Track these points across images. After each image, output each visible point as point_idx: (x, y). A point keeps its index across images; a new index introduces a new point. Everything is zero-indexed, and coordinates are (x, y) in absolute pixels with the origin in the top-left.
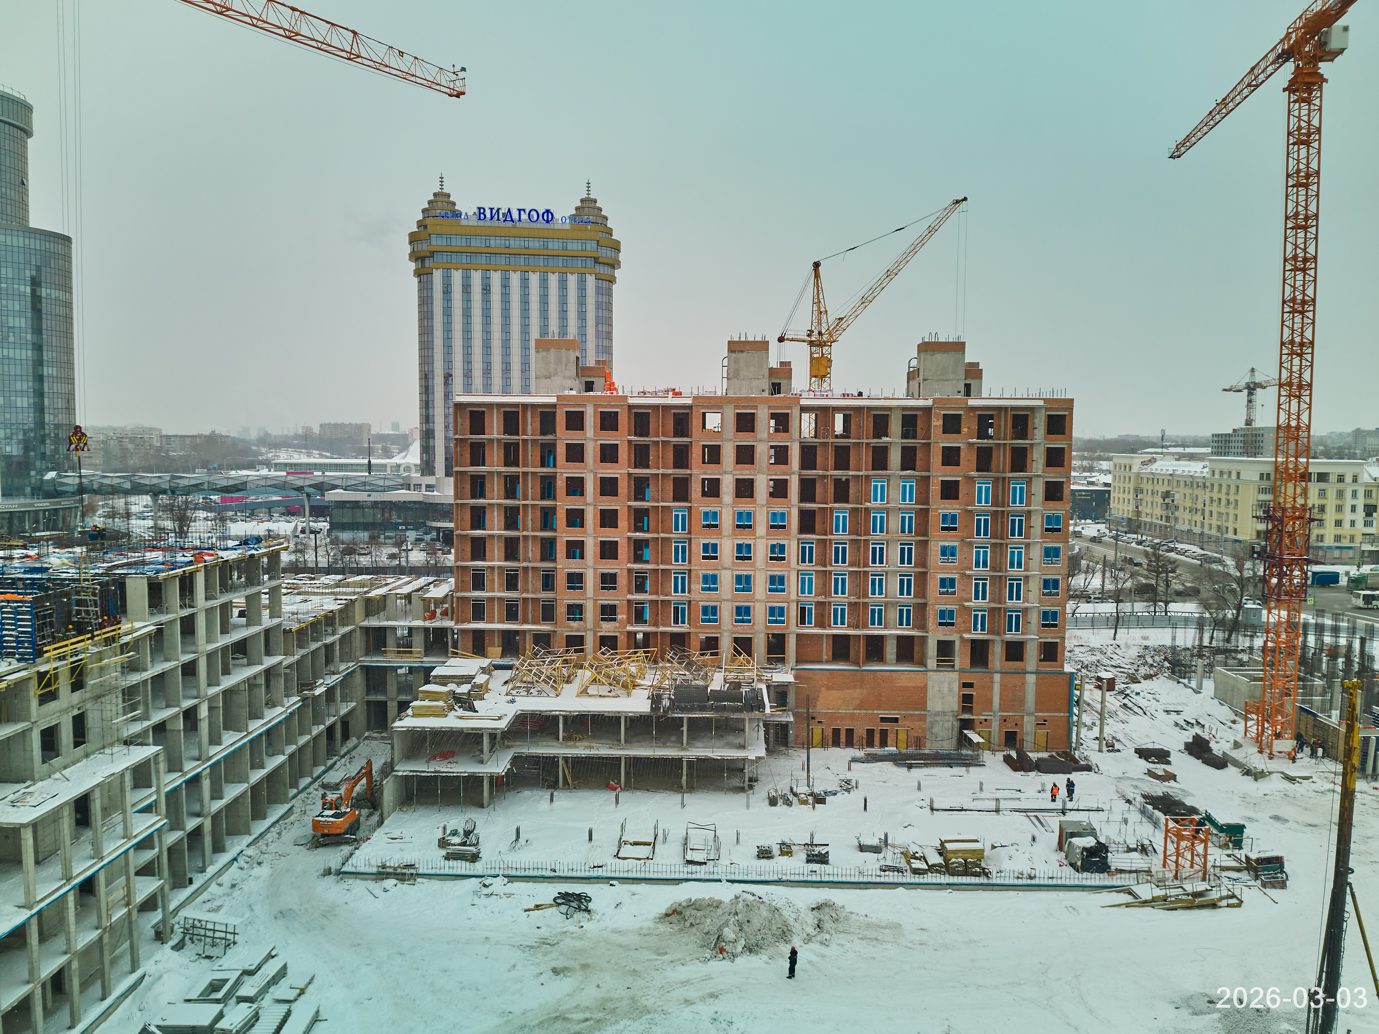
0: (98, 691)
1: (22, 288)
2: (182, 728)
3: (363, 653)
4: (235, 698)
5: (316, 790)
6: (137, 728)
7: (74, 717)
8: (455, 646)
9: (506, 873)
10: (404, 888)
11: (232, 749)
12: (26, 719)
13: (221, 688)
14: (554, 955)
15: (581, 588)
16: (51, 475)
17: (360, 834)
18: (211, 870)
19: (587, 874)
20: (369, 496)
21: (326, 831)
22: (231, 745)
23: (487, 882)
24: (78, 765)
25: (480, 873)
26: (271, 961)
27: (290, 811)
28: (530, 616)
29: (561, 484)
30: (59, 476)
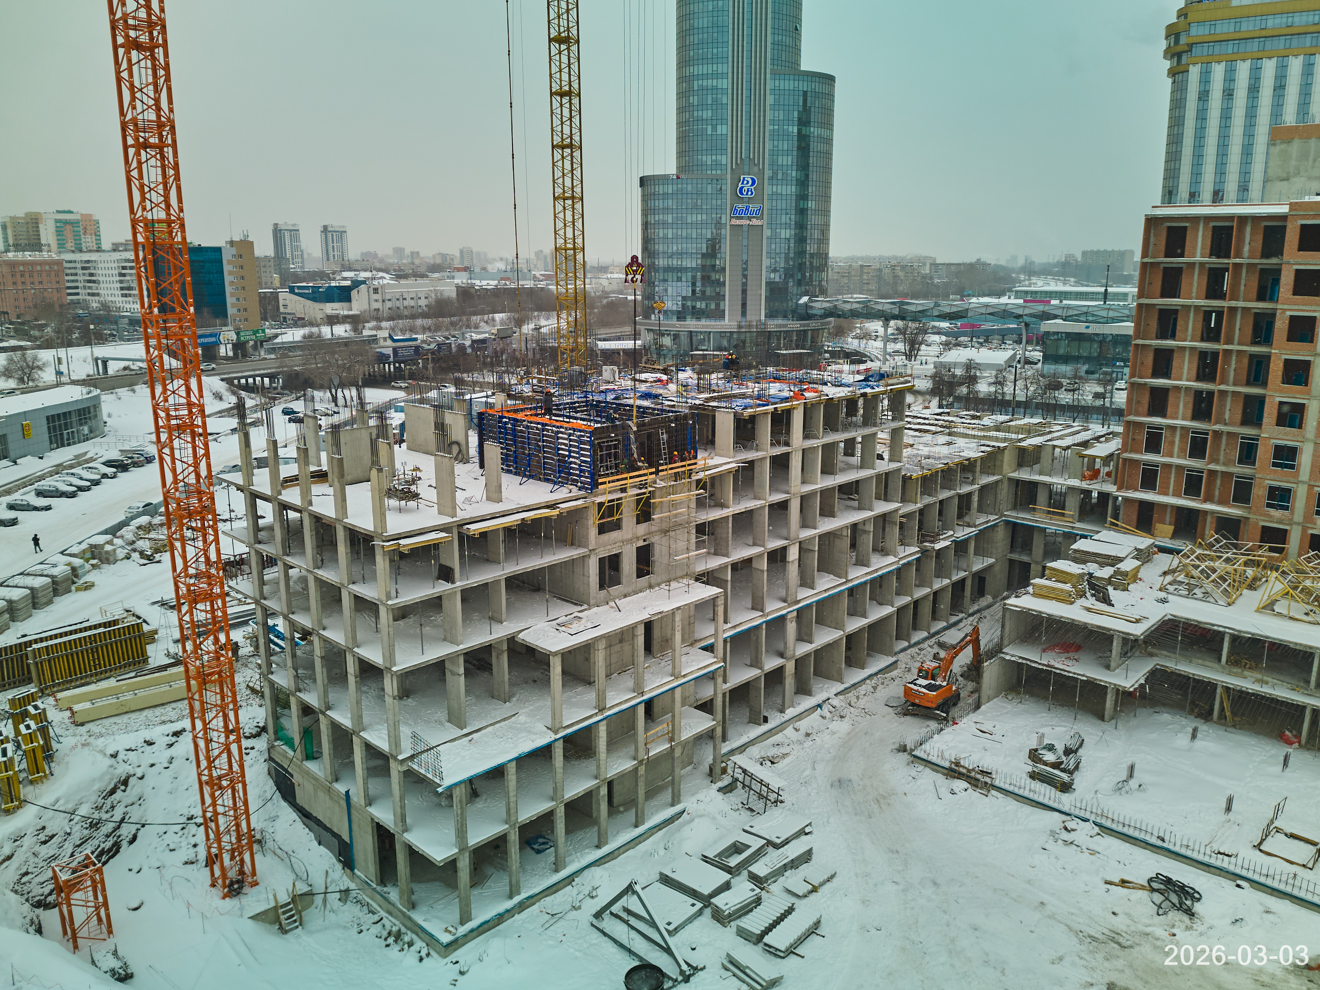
0: (665, 526)
1: (790, 128)
2: (766, 568)
3: (1010, 507)
4: (838, 542)
5: (931, 647)
6: (715, 563)
7: (638, 549)
8: (1116, 516)
9: (1098, 820)
10: (974, 795)
11: (826, 595)
12: (586, 546)
13: (817, 531)
14: (1120, 964)
15: (1292, 467)
16: (805, 299)
17: (954, 712)
18: (790, 712)
19: (1206, 859)
20: (1087, 327)
21: (917, 701)
22: (825, 591)
23: (1070, 825)
24: (640, 595)
25: (1066, 809)
26: (804, 838)
27: (893, 666)
28: (1217, 493)
29: (1281, 326)
30: (810, 300)
